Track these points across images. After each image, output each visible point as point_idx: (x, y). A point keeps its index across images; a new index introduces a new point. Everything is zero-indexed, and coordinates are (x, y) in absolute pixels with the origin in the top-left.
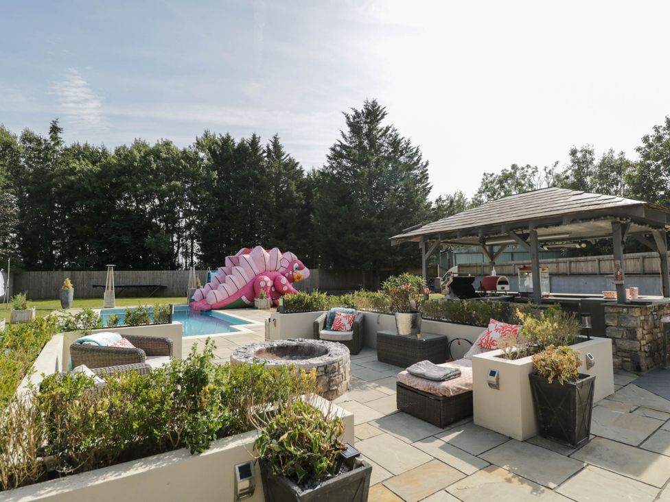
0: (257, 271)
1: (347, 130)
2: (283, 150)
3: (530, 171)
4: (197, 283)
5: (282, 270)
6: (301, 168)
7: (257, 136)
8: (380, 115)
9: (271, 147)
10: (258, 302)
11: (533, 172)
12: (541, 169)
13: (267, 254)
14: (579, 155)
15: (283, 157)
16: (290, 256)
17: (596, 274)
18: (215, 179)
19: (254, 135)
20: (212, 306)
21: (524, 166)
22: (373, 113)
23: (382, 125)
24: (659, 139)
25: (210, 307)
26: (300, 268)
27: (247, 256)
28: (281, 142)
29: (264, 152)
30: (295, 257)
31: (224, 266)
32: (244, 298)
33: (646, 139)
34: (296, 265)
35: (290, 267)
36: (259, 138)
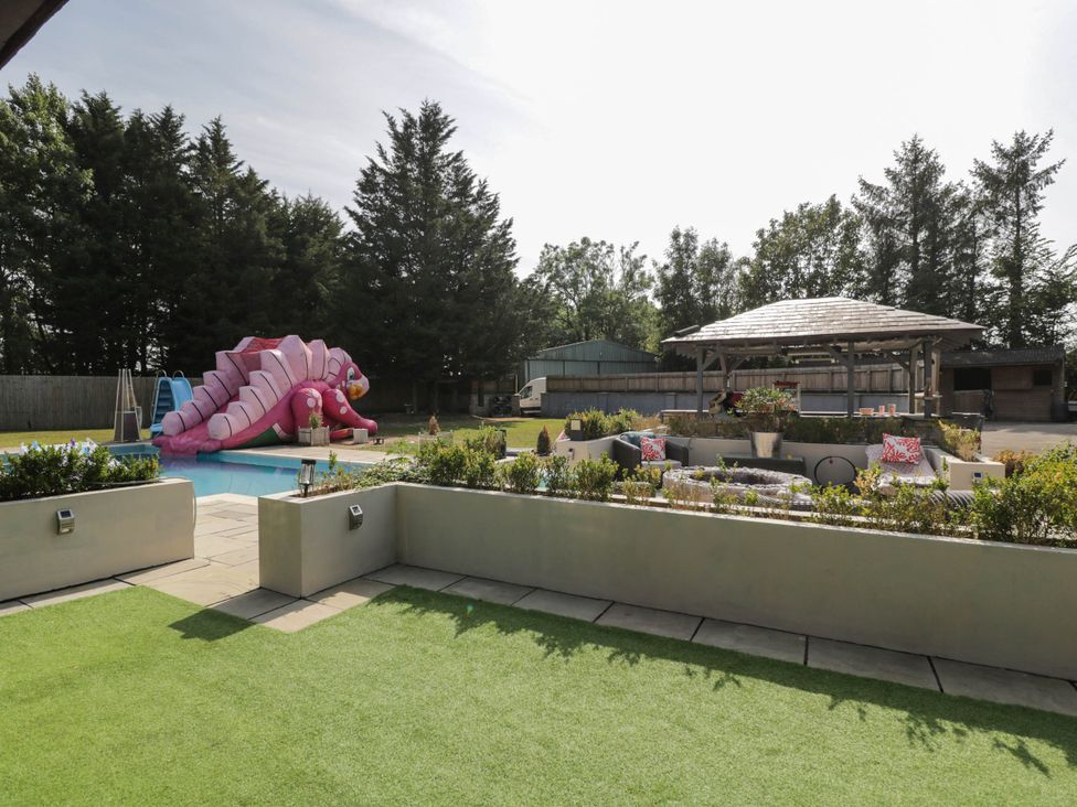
0: (294, 380)
1: (389, 145)
2: (232, 151)
3: (604, 250)
4: (131, 402)
5: (330, 379)
6: (274, 192)
7: (176, 112)
8: (446, 130)
9: (209, 142)
10: (303, 433)
11: (608, 252)
12: (617, 249)
13: (308, 349)
14: (682, 240)
15: (232, 166)
16: (339, 355)
17: (827, 392)
18: (87, 186)
19: (168, 110)
20: (222, 442)
21: (598, 242)
22: (432, 126)
23: (447, 148)
24: (774, 235)
25: (218, 444)
26: (355, 377)
27: (277, 353)
28: (227, 134)
29: (192, 147)
30: (349, 358)
31: (215, 369)
32: (277, 427)
33: (761, 234)
34: (351, 371)
35: (342, 375)
36: (182, 118)
